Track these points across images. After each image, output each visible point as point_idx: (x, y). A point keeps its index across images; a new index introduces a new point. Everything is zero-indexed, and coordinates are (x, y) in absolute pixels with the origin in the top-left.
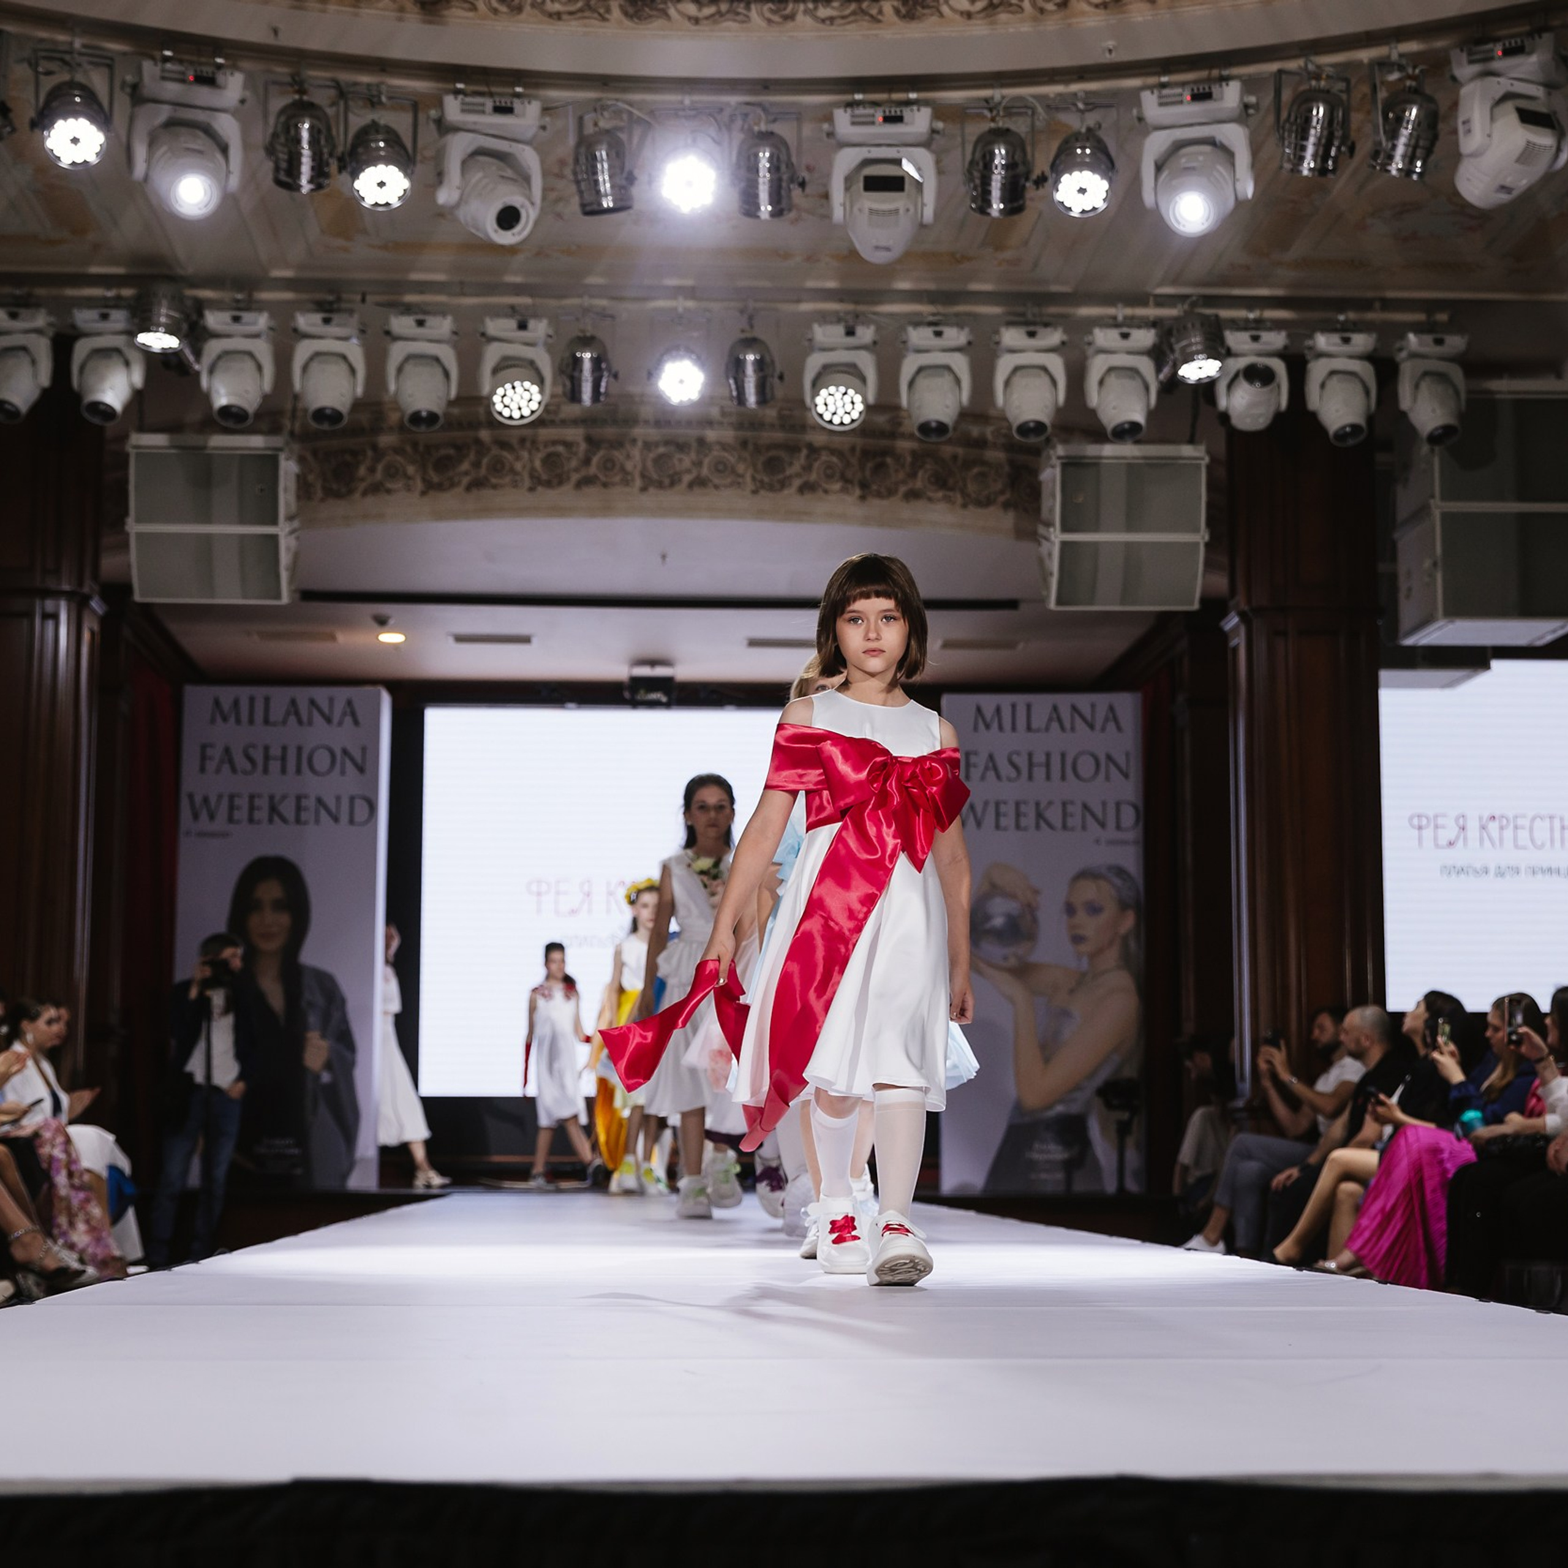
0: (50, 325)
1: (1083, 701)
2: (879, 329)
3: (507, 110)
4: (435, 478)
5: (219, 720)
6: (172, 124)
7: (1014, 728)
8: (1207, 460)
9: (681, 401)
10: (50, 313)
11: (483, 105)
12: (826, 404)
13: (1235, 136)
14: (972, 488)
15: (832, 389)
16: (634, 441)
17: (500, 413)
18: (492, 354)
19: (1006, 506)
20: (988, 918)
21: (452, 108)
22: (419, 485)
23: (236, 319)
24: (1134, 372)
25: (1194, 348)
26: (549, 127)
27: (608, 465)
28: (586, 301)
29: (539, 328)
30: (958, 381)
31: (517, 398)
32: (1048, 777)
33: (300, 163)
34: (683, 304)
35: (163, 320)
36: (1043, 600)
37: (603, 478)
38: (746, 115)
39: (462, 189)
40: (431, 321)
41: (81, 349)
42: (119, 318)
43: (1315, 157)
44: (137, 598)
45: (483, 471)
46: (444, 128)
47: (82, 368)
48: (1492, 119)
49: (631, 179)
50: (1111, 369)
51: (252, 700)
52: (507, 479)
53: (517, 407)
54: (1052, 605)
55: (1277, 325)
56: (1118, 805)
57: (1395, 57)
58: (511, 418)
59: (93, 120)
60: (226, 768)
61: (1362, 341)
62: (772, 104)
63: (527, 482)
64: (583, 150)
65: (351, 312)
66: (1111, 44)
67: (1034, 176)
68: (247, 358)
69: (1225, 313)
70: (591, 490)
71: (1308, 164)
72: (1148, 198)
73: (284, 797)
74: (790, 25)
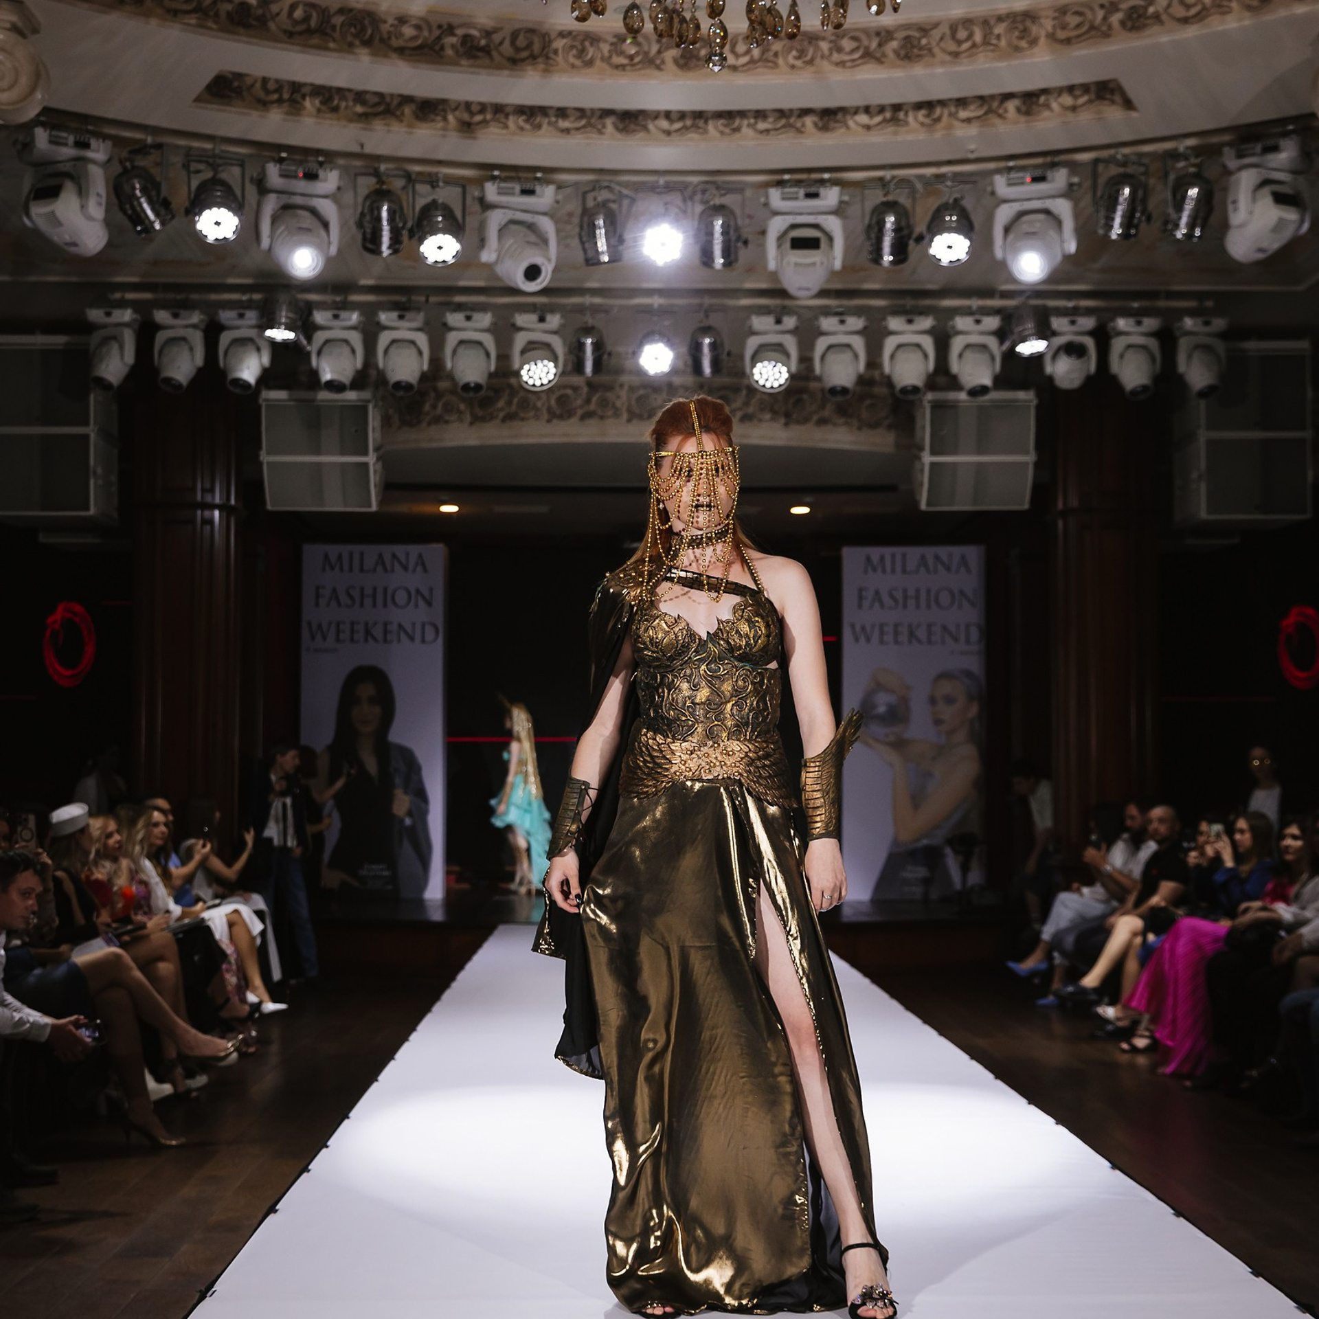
0: (202, 321)
1: (944, 551)
2: (799, 318)
3: (529, 192)
4: (480, 413)
5: (327, 568)
6: (286, 207)
7: (893, 571)
8: (1035, 402)
9: (656, 373)
10: (203, 312)
11: (513, 188)
12: (761, 373)
13: (1063, 208)
14: (865, 415)
15: (766, 363)
16: (622, 386)
17: (527, 383)
18: (520, 340)
19: (890, 427)
20: (874, 706)
21: (491, 191)
22: (468, 417)
23: (336, 317)
24: (984, 347)
25: (1027, 333)
26: (561, 203)
27: (604, 403)
28: (588, 300)
29: (554, 321)
30: (856, 356)
31: (538, 371)
32: (918, 606)
33: (381, 236)
34: (656, 301)
35: (283, 320)
36: (916, 503)
37: (600, 412)
38: (704, 192)
39: (499, 252)
40: (477, 316)
41: (225, 339)
42: (252, 316)
43: (1122, 225)
44: (269, 507)
45: (514, 408)
46: (486, 206)
47: (226, 353)
48: (1254, 200)
49: (621, 240)
50: (968, 346)
51: (351, 554)
52: (532, 414)
53: (538, 377)
54: (923, 506)
55: (1088, 312)
56: (968, 626)
57: (1181, 149)
58: (534, 385)
59: (230, 209)
60: (333, 603)
61: (1150, 323)
62: (724, 182)
63: (546, 416)
64: (586, 219)
65: (418, 309)
66: (972, 147)
67: (914, 236)
68: (344, 345)
69: (1052, 303)
70: (592, 422)
71: (1116, 231)
72: (999, 253)
73: (375, 623)
74: (737, 135)
